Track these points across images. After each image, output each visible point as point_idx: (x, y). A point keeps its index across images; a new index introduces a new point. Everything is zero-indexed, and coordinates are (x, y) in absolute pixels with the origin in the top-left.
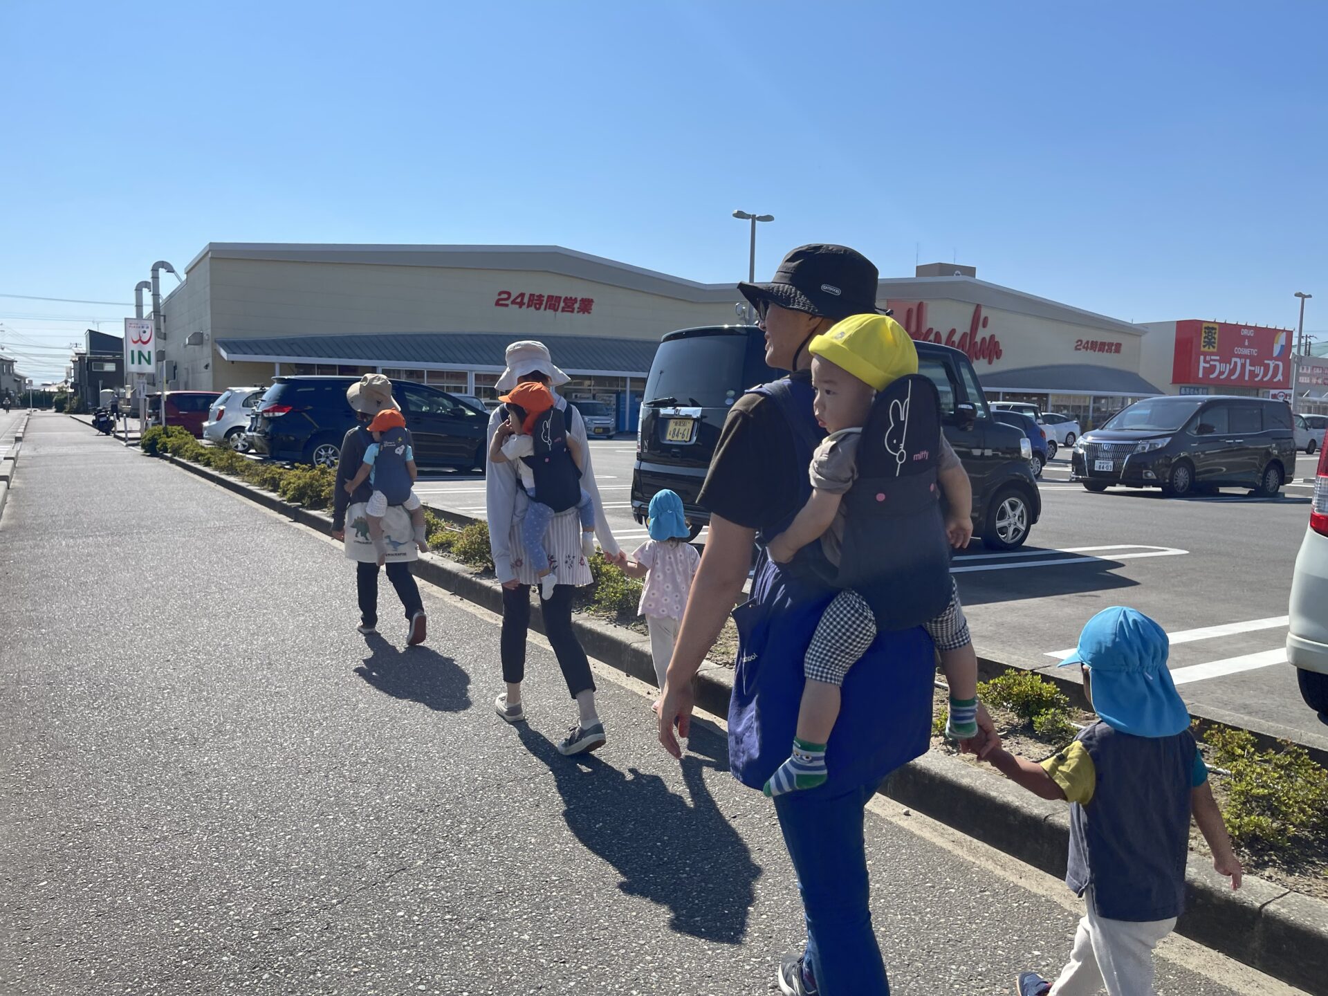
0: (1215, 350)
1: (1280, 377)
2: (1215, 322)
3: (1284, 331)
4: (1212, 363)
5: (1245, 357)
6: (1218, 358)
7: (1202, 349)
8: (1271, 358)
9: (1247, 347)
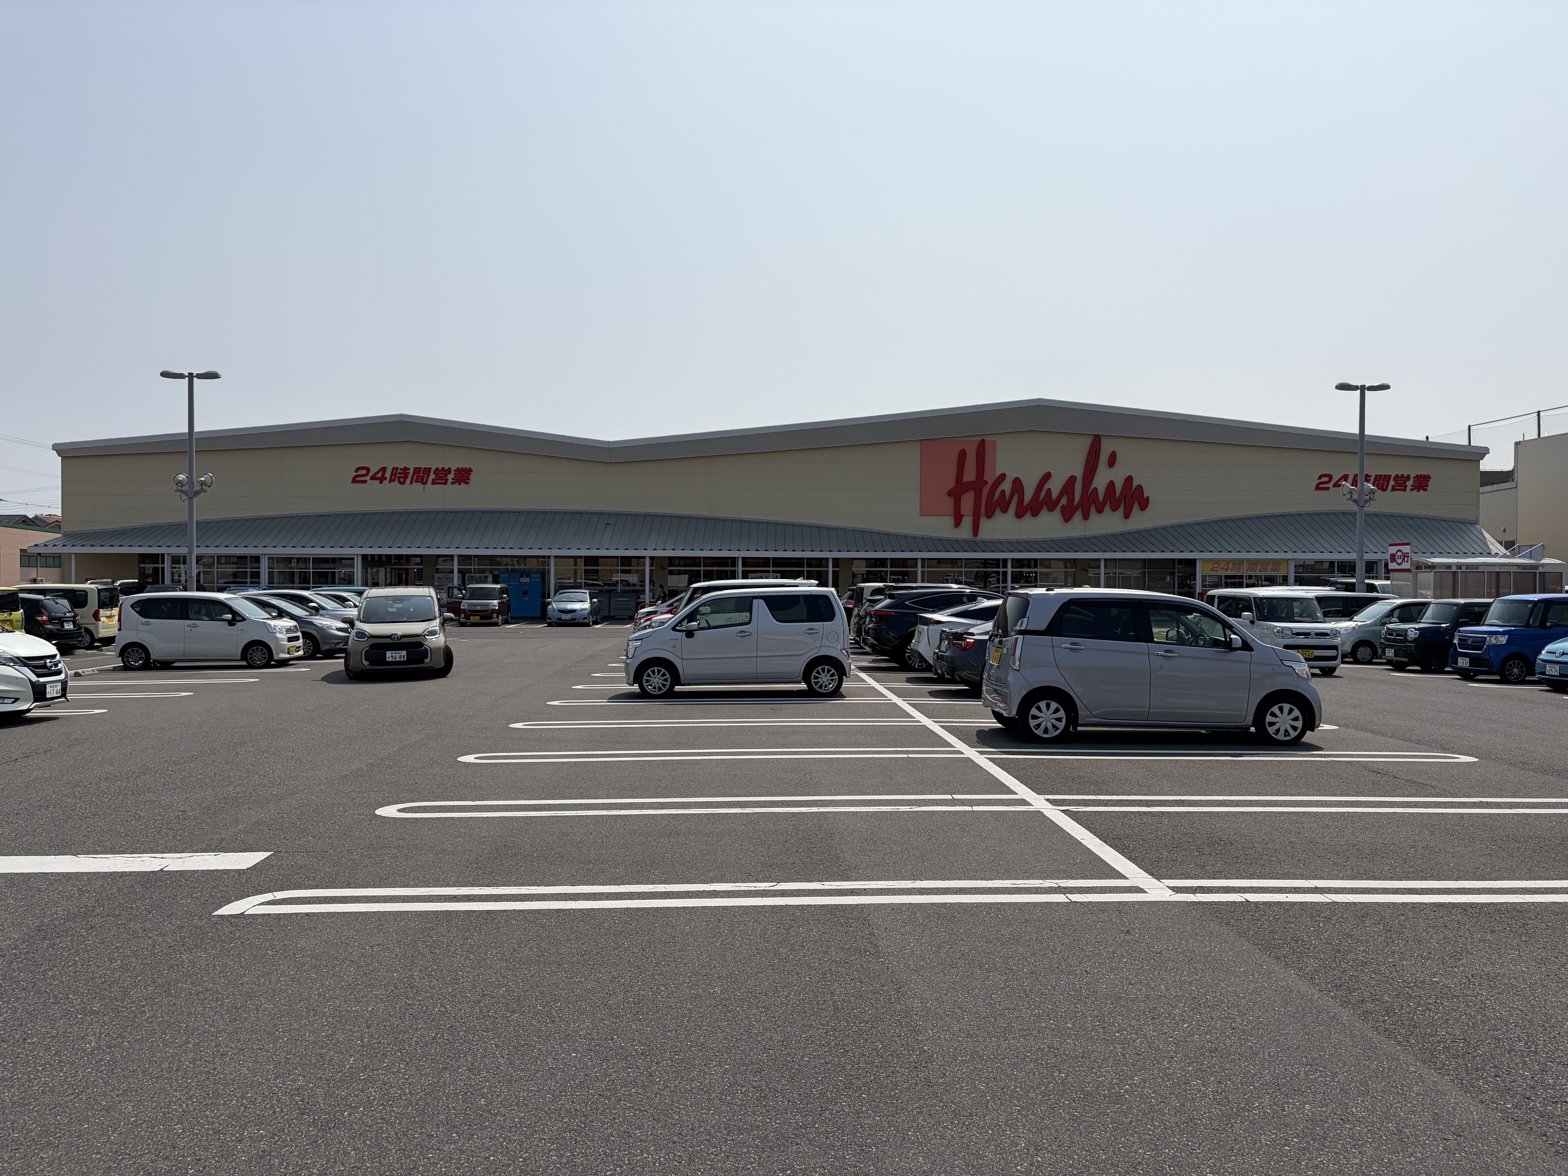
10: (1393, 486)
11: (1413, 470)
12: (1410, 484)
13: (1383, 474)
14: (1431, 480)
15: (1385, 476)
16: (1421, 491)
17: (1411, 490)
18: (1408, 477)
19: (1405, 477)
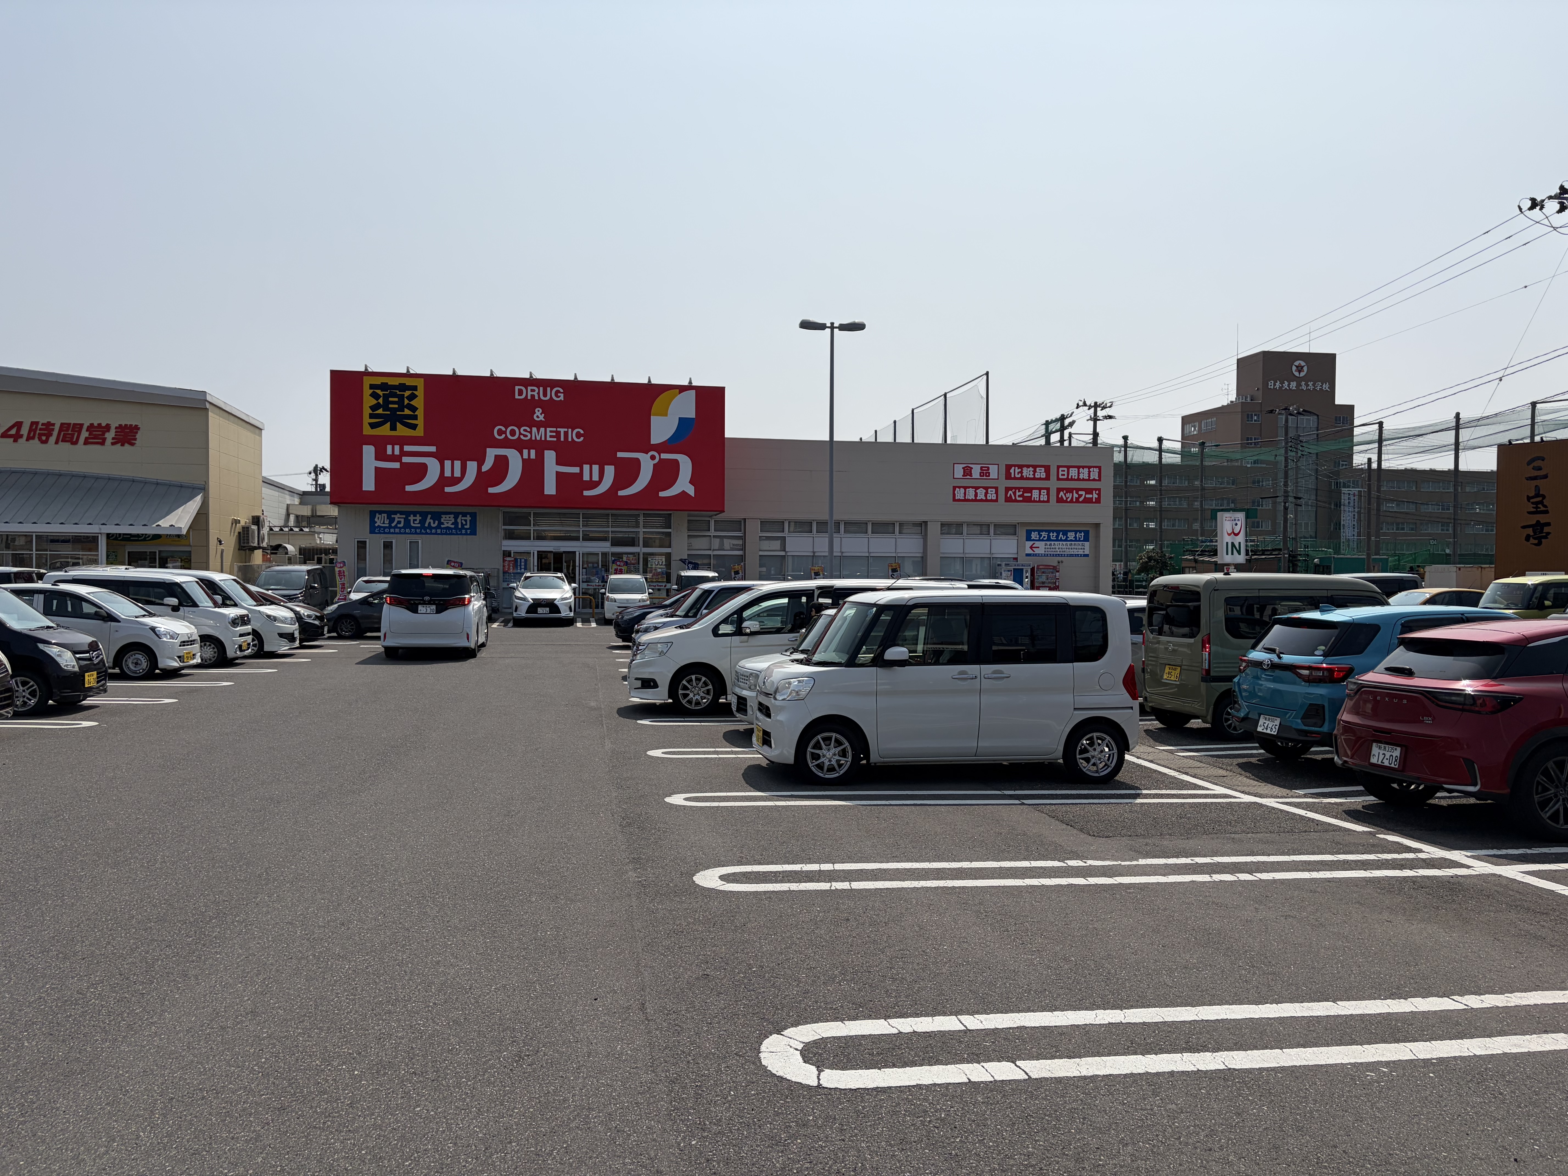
0: (420, 432)
1: (684, 484)
2: (408, 375)
3: (690, 387)
4: (405, 459)
5: (541, 446)
6: (433, 449)
7: (367, 431)
8: (646, 447)
9: (539, 425)
10: (86, 439)
11: (115, 418)
12: (110, 436)
13: (72, 422)
14: (139, 433)
15: (74, 424)
16: (126, 445)
17: (113, 444)
18: (108, 427)
19: (104, 427)
